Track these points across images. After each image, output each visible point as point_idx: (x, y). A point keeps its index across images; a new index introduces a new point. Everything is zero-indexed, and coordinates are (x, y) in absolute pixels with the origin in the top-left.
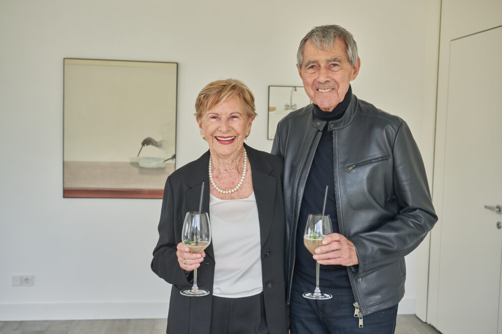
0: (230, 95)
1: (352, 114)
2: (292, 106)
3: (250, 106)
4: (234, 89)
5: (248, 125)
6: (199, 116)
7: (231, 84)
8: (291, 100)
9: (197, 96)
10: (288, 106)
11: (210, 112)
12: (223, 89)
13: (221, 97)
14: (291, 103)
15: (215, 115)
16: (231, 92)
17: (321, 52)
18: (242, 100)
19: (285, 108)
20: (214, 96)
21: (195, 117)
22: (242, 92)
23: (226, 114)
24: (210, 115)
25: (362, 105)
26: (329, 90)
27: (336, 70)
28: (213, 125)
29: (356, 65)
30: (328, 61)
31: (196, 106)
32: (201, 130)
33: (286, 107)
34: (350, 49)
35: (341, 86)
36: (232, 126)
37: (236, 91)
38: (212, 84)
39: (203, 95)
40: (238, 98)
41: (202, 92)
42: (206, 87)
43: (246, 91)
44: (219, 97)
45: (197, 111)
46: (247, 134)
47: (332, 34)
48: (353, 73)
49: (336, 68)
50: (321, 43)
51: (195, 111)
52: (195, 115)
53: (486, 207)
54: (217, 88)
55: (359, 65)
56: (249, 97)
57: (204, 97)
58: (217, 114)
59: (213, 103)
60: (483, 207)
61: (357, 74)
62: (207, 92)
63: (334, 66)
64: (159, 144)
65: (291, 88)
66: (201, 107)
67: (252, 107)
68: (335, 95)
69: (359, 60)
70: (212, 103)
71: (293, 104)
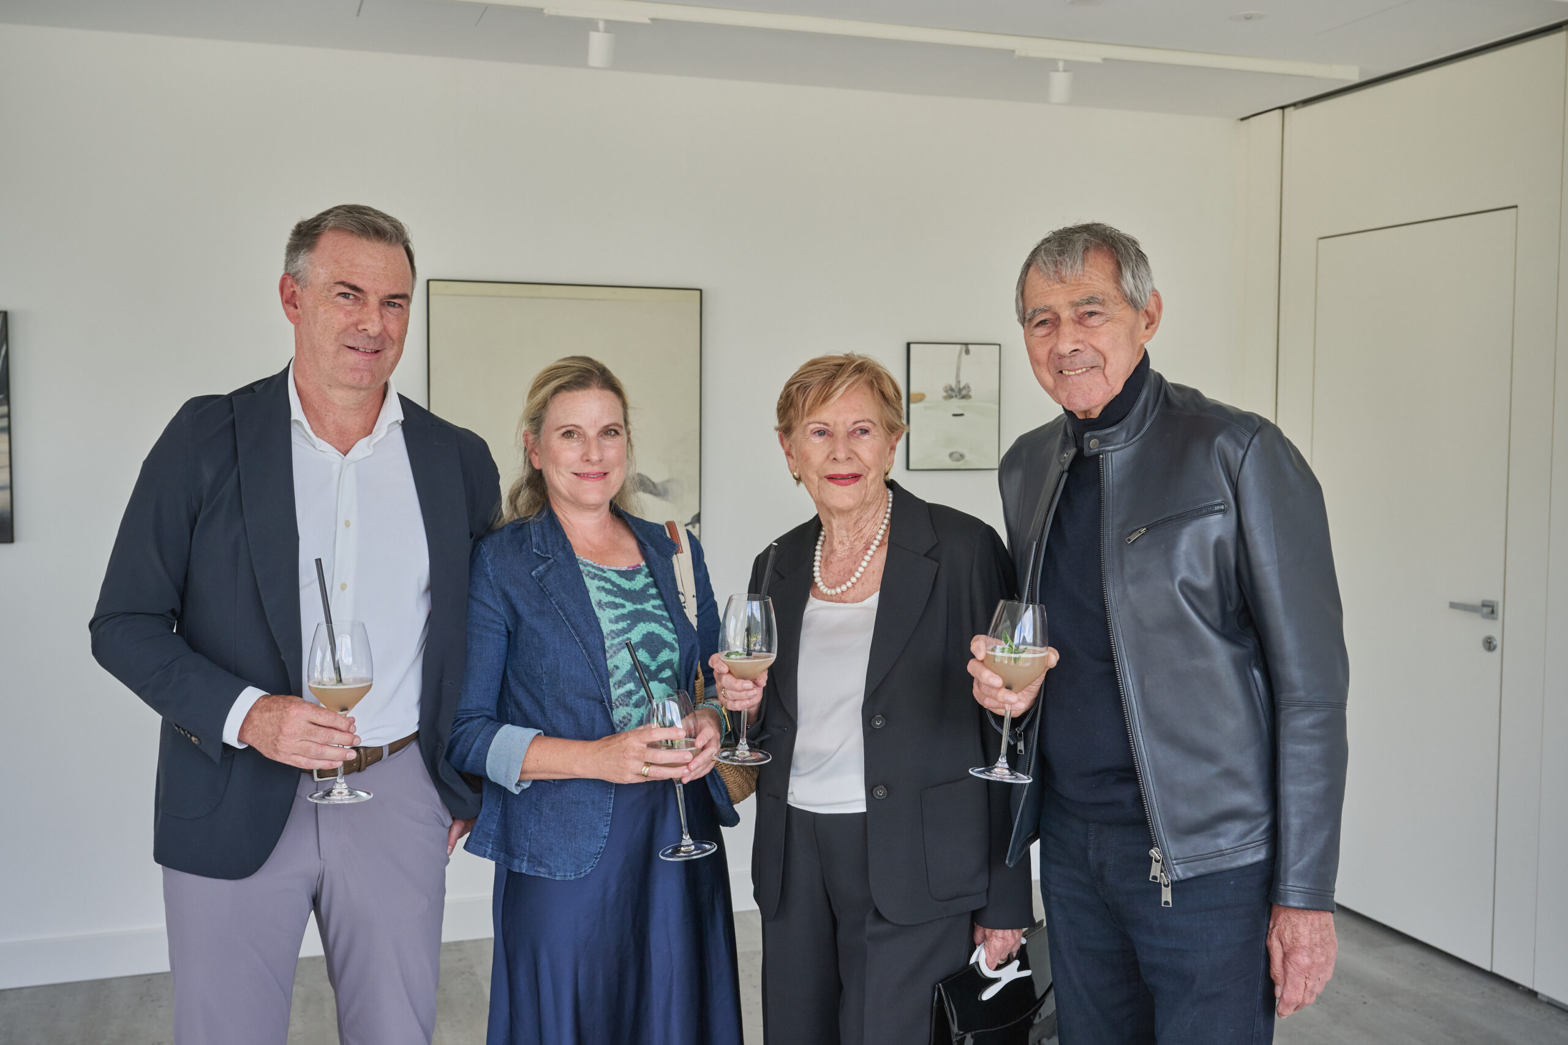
0: (853, 383)
1: (1148, 414)
2: (960, 390)
3: (893, 408)
4: (860, 372)
5: (888, 449)
6: (786, 430)
7: (854, 362)
8: (958, 375)
9: (782, 389)
10: (952, 389)
11: (812, 419)
12: (838, 371)
13: (834, 387)
14: (959, 382)
15: (822, 426)
16: (855, 377)
17: (1058, 286)
18: (878, 397)
19: (945, 394)
20: (820, 386)
21: (776, 435)
22: (876, 378)
23: (845, 423)
24: (812, 426)
25: (1174, 395)
26: (1084, 370)
27: (1095, 324)
28: (817, 449)
29: (1152, 308)
30: (1075, 305)
31: (779, 410)
32: (791, 461)
33: (946, 391)
34: (1128, 275)
35: (1111, 359)
36: (855, 449)
37: (865, 376)
38: (814, 363)
39: (798, 385)
40: (867, 390)
41: (792, 378)
42: (801, 369)
43: (885, 377)
44: (830, 387)
45: (780, 421)
46: (887, 467)
47: (1079, 246)
48: (1143, 324)
49: (1094, 321)
50: (1056, 266)
51: (775, 422)
52: (777, 429)
53: (1453, 605)
54: (826, 370)
55: (1159, 307)
56: (892, 390)
57: (798, 388)
58: (825, 424)
59: (818, 400)
60: (1447, 605)
61: (1156, 327)
62: (806, 378)
63: (1090, 316)
64: (660, 488)
65: (959, 346)
66: (792, 412)
67: (896, 410)
68: (1100, 378)
69: (1156, 295)
70: (816, 400)
71: (962, 385)
